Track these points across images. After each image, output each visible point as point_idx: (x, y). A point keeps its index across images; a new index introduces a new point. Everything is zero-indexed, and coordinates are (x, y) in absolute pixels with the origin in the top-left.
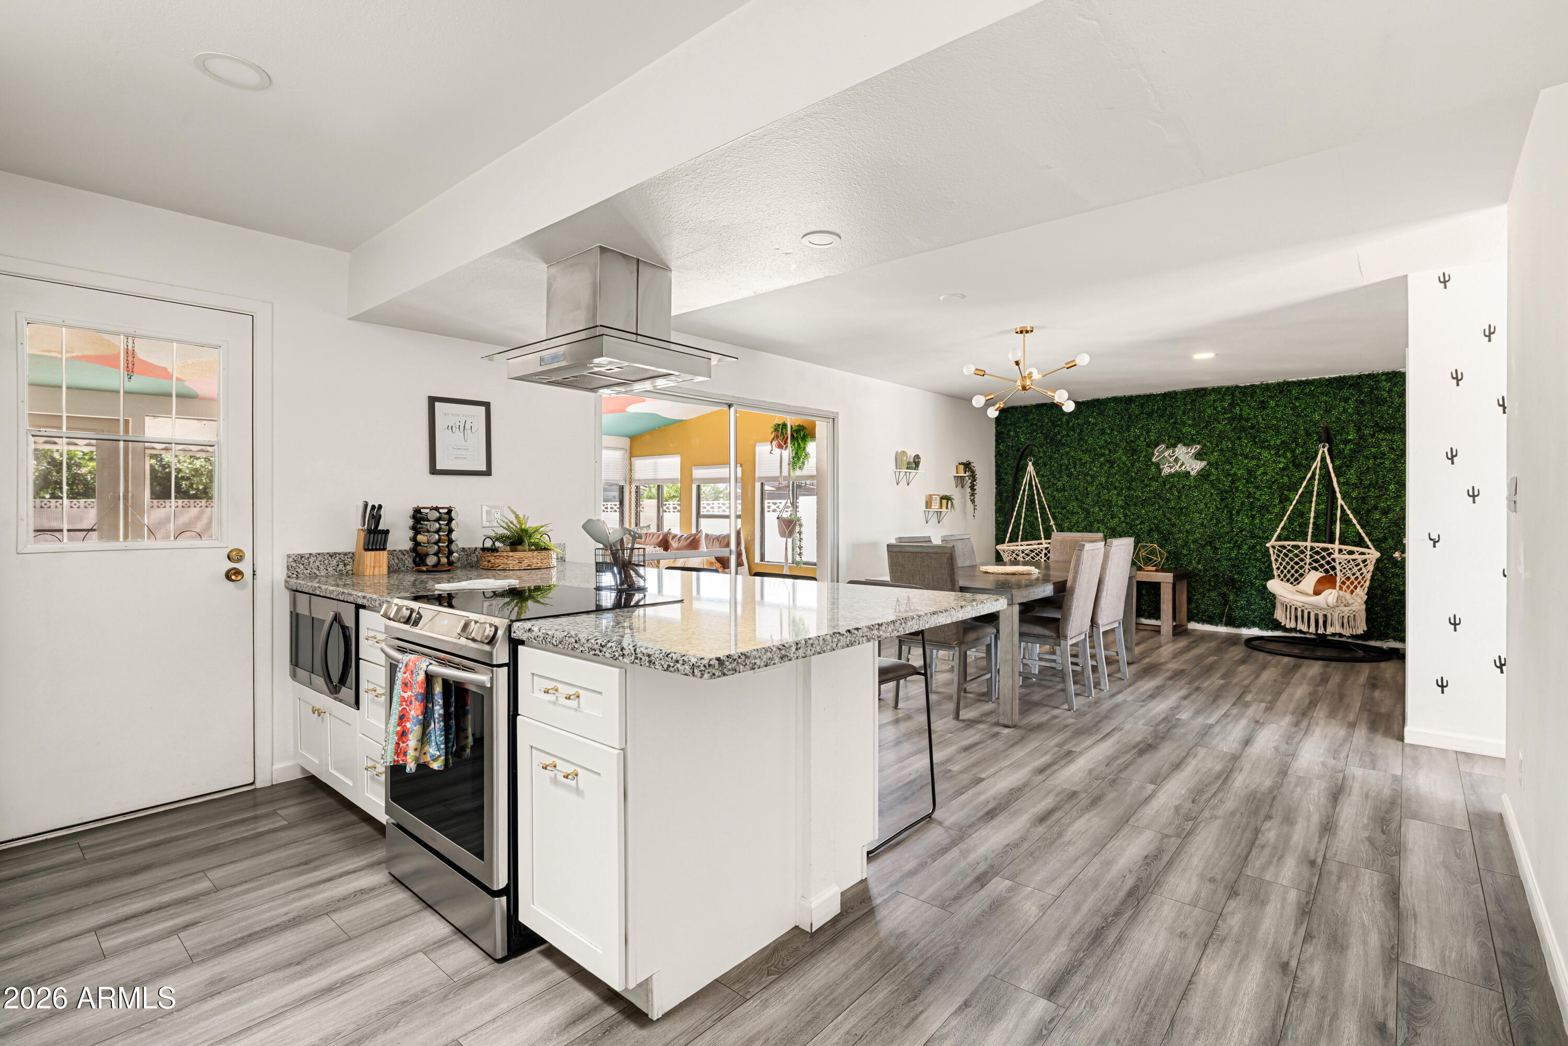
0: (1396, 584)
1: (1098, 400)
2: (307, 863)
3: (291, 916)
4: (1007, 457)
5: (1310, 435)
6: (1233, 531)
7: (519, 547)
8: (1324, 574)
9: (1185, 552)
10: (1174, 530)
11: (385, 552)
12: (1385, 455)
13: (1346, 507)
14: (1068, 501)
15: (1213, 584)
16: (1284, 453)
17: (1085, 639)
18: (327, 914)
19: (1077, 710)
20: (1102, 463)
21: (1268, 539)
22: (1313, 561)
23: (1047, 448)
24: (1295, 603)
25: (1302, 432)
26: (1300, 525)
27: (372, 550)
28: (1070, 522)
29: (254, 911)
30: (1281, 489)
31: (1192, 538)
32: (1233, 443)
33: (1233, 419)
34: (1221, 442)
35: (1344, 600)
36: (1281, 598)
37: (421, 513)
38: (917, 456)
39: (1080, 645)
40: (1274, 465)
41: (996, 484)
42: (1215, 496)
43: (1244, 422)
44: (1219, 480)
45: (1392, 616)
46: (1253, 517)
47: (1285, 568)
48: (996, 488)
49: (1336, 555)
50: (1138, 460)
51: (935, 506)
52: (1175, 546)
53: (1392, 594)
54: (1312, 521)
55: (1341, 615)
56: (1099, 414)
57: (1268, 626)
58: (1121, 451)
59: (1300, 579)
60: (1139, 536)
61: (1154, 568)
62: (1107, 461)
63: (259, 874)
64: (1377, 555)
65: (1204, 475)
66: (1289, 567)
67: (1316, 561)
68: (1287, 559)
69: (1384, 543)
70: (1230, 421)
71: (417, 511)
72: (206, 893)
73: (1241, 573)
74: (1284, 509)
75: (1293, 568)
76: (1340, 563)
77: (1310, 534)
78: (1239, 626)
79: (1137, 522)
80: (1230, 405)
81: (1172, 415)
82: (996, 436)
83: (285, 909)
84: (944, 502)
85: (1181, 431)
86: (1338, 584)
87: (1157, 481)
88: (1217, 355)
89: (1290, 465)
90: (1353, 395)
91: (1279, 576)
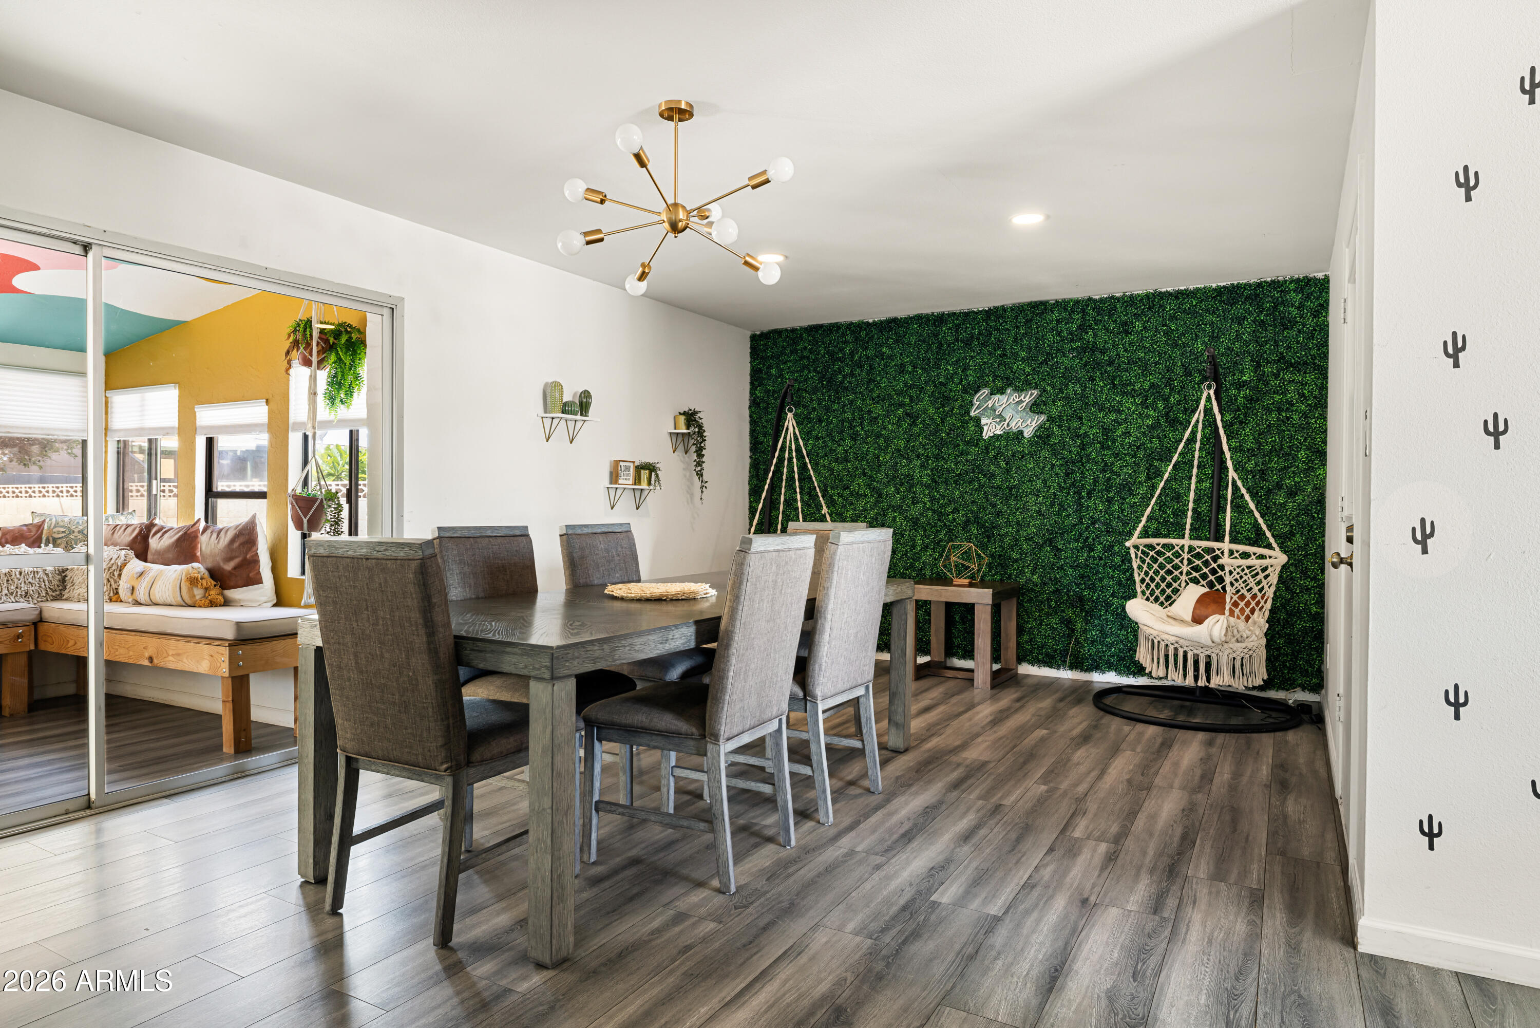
0: (1306, 604)
1: (895, 320)
4: (766, 408)
5: (1190, 375)
6: (1082, 523)
8: (1207, 590)
9: (1015, 555)
10: (1000, 521)
12: (1293, 405)
13: (1239, 483)
14: (852, 476)
15: (1053, 604)
16: (1154, 402)
17: (779, 730)
19: (739, 889)
20: (899, 418)
21: (1130, 534)
22: (1192, 568)
23: (823, 394)
24: (1165, 637)
25: (1179, 371)
26: (1175, 515)
28: (855, 509)
30: (1149, 457)
31: (1025, 534)
32: (1084, 388)
33: (1084, 349)
34: (1067, 385)
35: (1235, 631)
36: (1145, 628)
38: (586, 394)
39: (769, 743)
40: (1140, 421)
41: (751, 450)
42: (1057, 470)
43: (1097, 354)
44: (1063, 444)
45: (1299, 652)
46: (1110, 501)
47: (1152, 580)
48: (751, 457)
49: (1225, 560)
50: (950, 413)
51: (626, 480)
52: (1000, 546)
53: (1301, 618)
54: (1191, 505)
55: (1231, 656)
56: (897, 341)
57: (1128, 668)
58: (927, 399)
59: (1174, 597)
60: (951, 530)
61: (966, 582)
62: (907, 414)
64: (1283, 558)
65: (1042, 436)
66: (1157, 579)
67: (1196, 569)
68: (1156, 566)
69: (1290, 540)
70: (1079, 353)
73: (1092, 588)
74: (1153, 488)
75: (1163, 579)
76: (1231, 573)
77: (1188, 527)
78: (1089, 670)
79: (949, 509)
80: (1080, 327)
81: (1000, 343)
82: (752, 376)
84: (644, 474)
85: (1011, 368)
86: (1228, 606)
87: (977, 446)
88: (1048, 217)
89: (1163, 421)
90: (1250, 313)
91: (1143, 593)
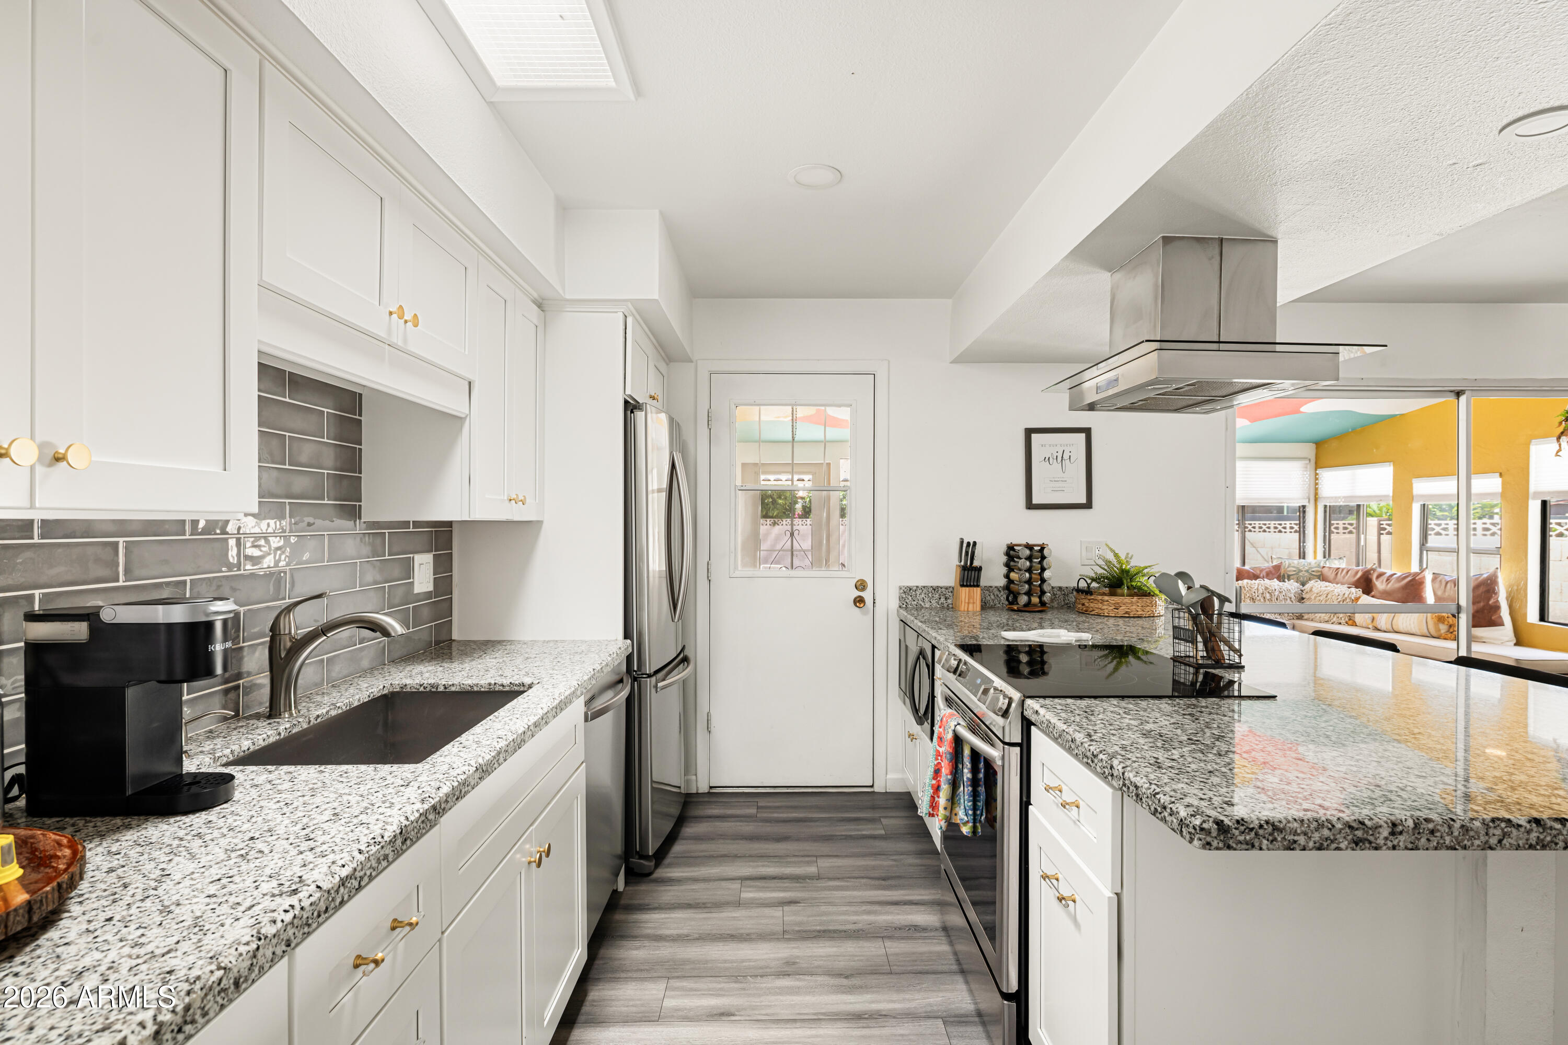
2: (886, 880)
3: (859, 926)
7: (1119, 591)
11: (979, 589)
18: (882, 937)
27: (967, 586)
29: (834, 909)
37: (1014, 550)
63: (848, 875)
71: (1011, 548)
72: (811, 878)
83: (855, 918)
